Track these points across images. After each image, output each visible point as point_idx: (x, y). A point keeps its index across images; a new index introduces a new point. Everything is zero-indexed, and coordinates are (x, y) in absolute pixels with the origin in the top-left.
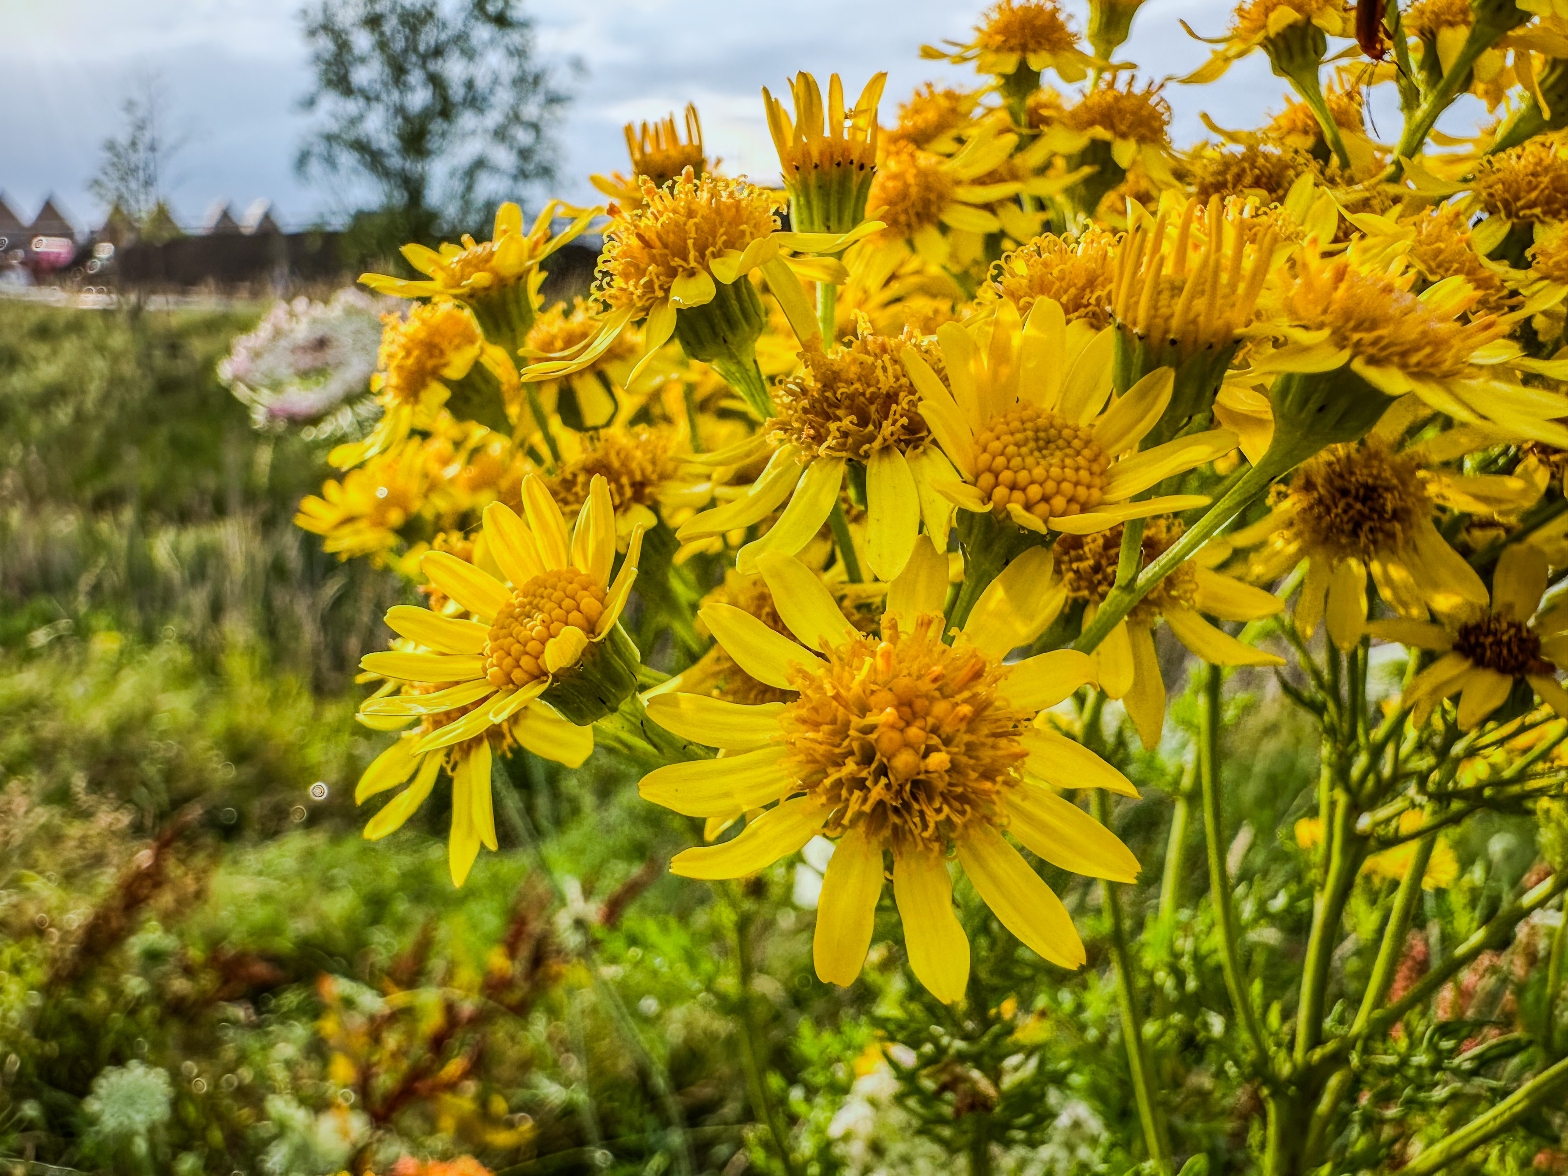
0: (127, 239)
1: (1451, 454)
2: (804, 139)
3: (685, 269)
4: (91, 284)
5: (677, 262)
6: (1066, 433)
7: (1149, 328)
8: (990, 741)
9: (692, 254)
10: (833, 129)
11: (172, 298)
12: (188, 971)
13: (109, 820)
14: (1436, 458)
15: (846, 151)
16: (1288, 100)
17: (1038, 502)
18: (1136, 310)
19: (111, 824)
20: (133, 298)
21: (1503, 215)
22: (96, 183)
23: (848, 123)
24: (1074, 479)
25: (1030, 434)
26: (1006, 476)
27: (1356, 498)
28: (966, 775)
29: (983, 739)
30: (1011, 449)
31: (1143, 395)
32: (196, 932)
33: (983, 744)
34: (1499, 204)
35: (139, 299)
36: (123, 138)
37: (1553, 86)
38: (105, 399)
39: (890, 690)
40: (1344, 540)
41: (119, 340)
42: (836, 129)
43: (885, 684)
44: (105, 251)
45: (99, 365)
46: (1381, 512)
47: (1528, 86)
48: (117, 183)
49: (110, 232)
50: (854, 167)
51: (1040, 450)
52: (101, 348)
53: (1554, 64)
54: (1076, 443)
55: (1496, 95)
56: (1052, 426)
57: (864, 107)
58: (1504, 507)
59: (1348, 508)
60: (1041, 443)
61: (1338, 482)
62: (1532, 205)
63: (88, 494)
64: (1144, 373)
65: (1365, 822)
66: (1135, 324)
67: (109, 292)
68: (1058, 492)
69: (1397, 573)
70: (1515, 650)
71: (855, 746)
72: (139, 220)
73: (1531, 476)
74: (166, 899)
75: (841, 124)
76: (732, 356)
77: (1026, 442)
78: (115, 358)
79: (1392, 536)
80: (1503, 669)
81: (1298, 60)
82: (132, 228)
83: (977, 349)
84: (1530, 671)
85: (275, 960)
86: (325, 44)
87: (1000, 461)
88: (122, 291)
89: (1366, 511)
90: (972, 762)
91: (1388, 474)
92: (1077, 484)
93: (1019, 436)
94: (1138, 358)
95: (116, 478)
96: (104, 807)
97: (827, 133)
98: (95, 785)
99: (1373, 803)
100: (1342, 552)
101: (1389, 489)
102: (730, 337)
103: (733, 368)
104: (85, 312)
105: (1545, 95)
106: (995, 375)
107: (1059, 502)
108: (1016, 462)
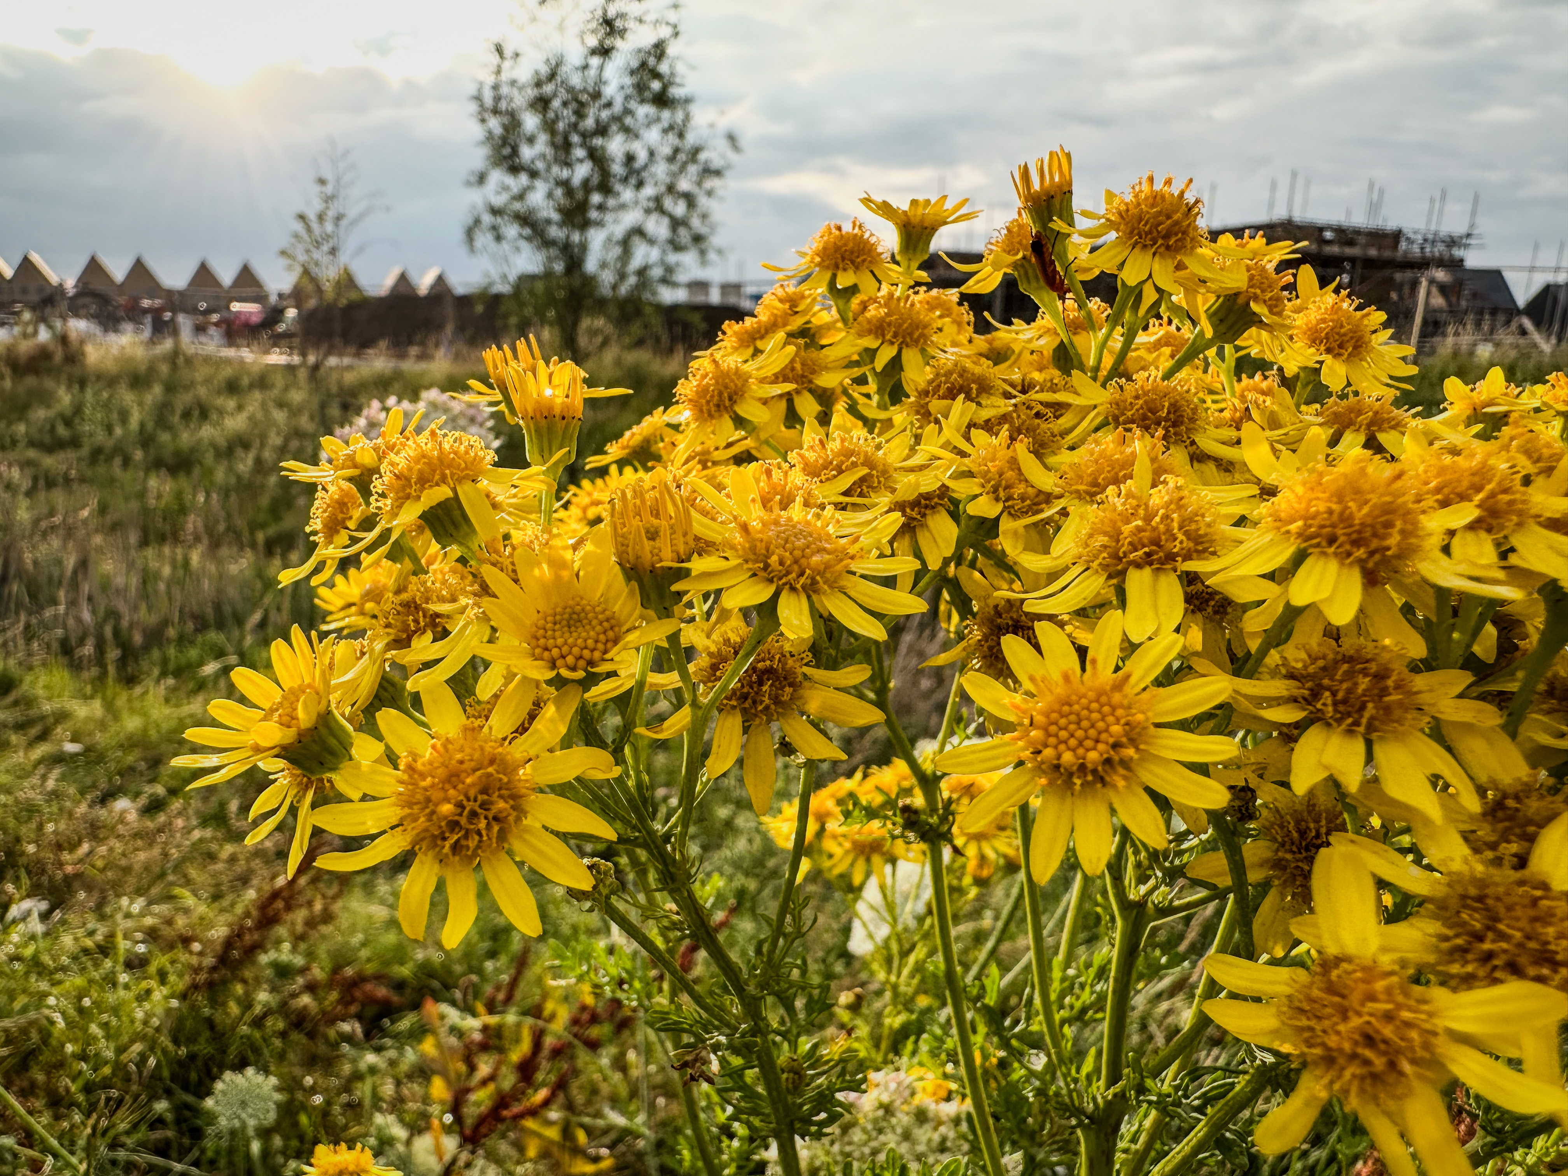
0: (310, 304)
4: (275, 345)
6: (591, 615)
12: (311, 988)
20: (313, 357)
22: (285, 253)
30: (550, 625)
32: (323, 951)
35: (318, 358)
36: (312, 211)
41: (298, 395)
44: (291, 316)
48: (304, 255)
49: (297, 296)
51: (568, 625)
54: (595, 622)
56: (583, 611)
60: (571, 622)
67: (291, 351)
72: (325, 282)
74: (297, 919)
76: (461, 544)
77: (561, 621)
82: (318, 291)
83: (539, 563)
86: (495, 124)
88: (303, 351)
102: (455, 533)
103: (466, 550)
104: (270, 369)
106: (556, 578)
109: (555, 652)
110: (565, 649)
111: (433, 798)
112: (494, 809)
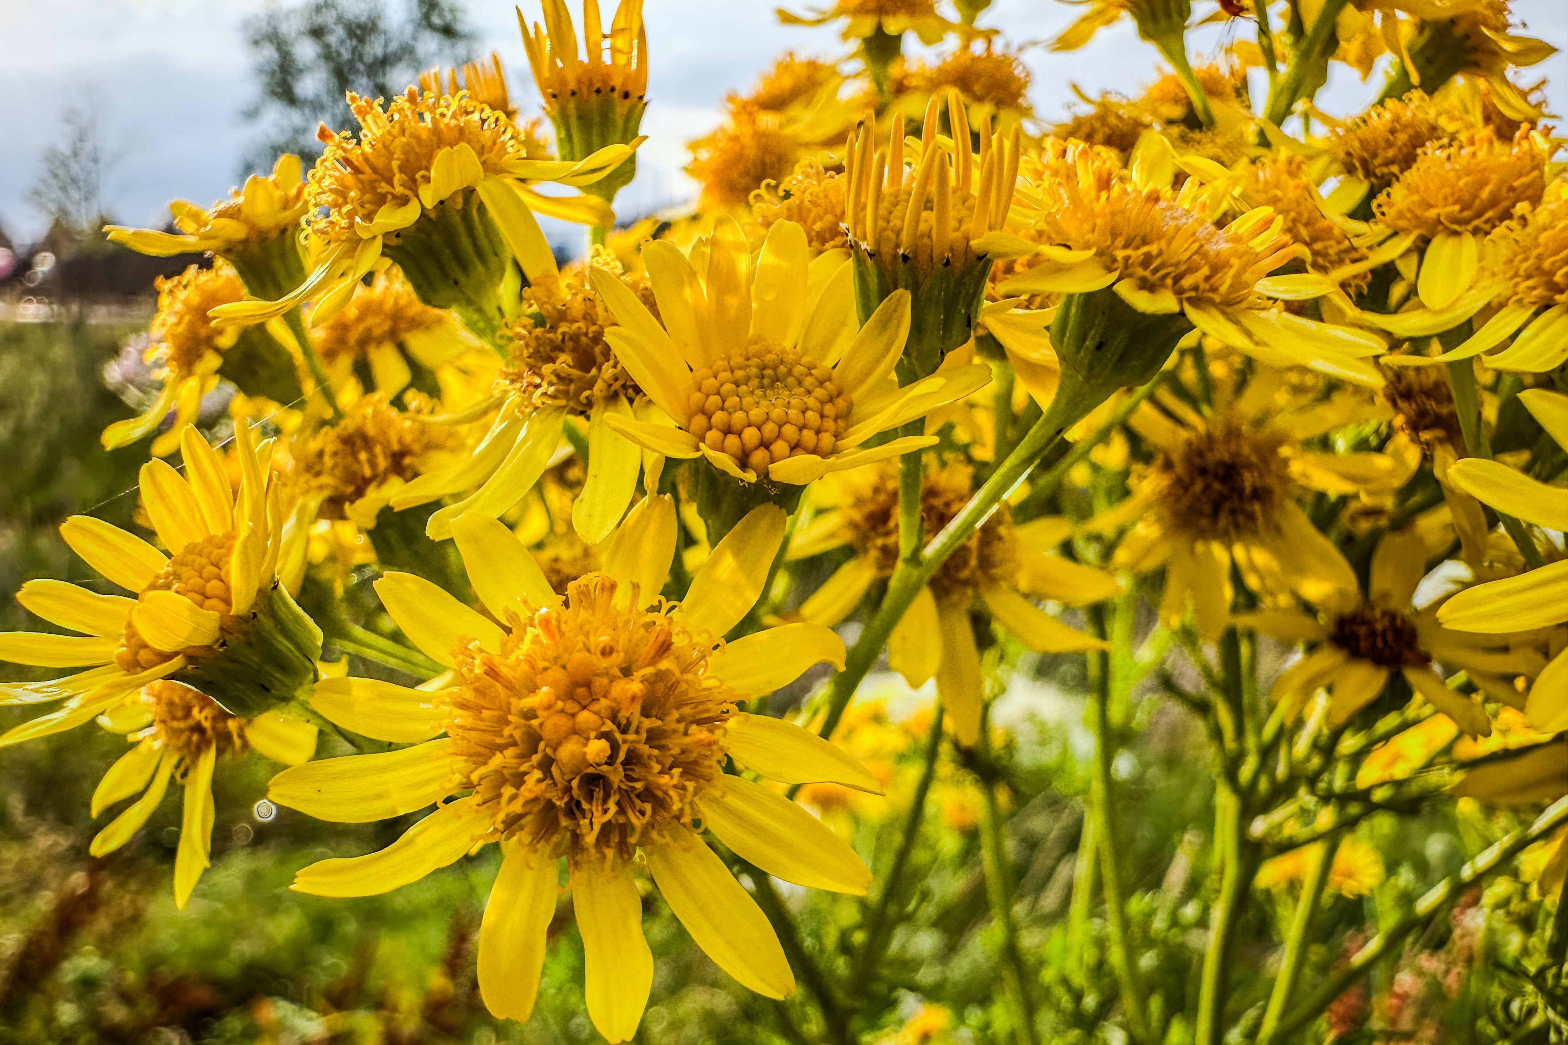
0: (69, 251)
1: (1316, 431)
2: (560, 64)
3: (394, 197)
4: (31, 294)
5: (384, 188)
6: (799, 370)
7: (878, 242)
8: (681, 727)
9: (398, 178)
10: (589, 52)
11: (114, 308)
12: (126, 997)
13: (49, 842)
14: (1300, 434)
15: (606, 77)
16: (1159, 69)
17: (757, 448)
18: (864, 225)
19: (51, 846)
20: (75, 308)
21: (1361, 176)
22: (37, 193)
23: (606, 44)
24: (801, 421)
25: (754, 371)
26: (719, 417)
27: (1216, 477)
28: (646, 766)
29: (674, 726)
30: (729, 387)
31: (884, 324)
32: (135, 957)
33: (675, 731)
34: (1357, 164)
35: (81, 312)
36: (64, 147)
37: (1422, 50)
38: (45, 414)
39: (564, 667)
40: (1204, 522)
41: (60, 352)
42: (594, 51)
43: (556, 659)
44: (45, 264)
45: (39, 379)
46: (1240, 491)
47: (1397, 51)
48: (59, 193)
49: (51, 243)
50: (616, 95)
51: (762, 386)
52: (41, 359)
53: (1421, 27)
54: (809, 381)
55: (1366, 63)
56: (782, 362)
57: (621, 25)
58: (1371, 486)
59: (1207, 488)
60: (766, 381)
61: (1197, 461)
62: (1388, 163)
63: (28, 508)
64: (882, 297)
65: (1259, 827)
66: (865, 238)
67: (51, 303)
68: (779, 436)
69: (1261, 557)
70: (1390, 639)
71: (517, 735)
72: (81, 232)
73: (1402, 455)
74: (102, 923)
75: (598, 45)
76: (469, 302)
77: (747, 380)
78: (55, 371)
79: (1251, 517)
80: (1378, 659)
81: (1163, 23)
82: (71, 239)
83: (693, 275)
84: (1407, 663)
85: (220, 985)
86: (269, 53)
87: (714, 400)
88: (63, 302)
89: (1225, 491)
90: (656, 752)
91: (1246, 450)
92: (802, 428)
93: (740, 374)
94: (873, 281)
95: (58, 491)
96: (42, 829)
97: (583, 56)
98: (34, 807)
99: (1267, 806)
100: (1203, 535)
101: (1249, 466)
102: (462, 279)
103: (475, 317)
104: (25, 326)
105: (1413, 58)
106: (721, 306)
107: (780, 447)
108: (732, 401)
109: (751, 435)
110: (769, 429)
111: (547, 733)
112: (675, 745)
